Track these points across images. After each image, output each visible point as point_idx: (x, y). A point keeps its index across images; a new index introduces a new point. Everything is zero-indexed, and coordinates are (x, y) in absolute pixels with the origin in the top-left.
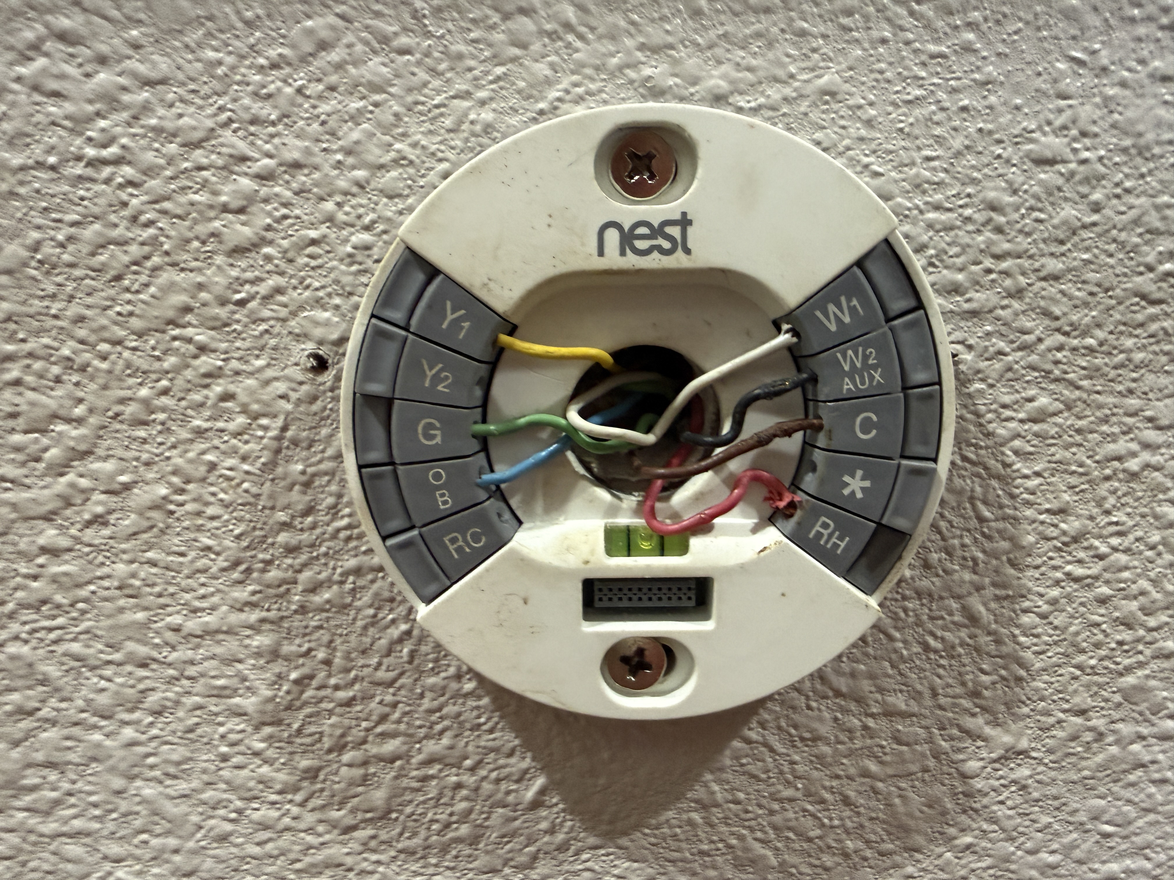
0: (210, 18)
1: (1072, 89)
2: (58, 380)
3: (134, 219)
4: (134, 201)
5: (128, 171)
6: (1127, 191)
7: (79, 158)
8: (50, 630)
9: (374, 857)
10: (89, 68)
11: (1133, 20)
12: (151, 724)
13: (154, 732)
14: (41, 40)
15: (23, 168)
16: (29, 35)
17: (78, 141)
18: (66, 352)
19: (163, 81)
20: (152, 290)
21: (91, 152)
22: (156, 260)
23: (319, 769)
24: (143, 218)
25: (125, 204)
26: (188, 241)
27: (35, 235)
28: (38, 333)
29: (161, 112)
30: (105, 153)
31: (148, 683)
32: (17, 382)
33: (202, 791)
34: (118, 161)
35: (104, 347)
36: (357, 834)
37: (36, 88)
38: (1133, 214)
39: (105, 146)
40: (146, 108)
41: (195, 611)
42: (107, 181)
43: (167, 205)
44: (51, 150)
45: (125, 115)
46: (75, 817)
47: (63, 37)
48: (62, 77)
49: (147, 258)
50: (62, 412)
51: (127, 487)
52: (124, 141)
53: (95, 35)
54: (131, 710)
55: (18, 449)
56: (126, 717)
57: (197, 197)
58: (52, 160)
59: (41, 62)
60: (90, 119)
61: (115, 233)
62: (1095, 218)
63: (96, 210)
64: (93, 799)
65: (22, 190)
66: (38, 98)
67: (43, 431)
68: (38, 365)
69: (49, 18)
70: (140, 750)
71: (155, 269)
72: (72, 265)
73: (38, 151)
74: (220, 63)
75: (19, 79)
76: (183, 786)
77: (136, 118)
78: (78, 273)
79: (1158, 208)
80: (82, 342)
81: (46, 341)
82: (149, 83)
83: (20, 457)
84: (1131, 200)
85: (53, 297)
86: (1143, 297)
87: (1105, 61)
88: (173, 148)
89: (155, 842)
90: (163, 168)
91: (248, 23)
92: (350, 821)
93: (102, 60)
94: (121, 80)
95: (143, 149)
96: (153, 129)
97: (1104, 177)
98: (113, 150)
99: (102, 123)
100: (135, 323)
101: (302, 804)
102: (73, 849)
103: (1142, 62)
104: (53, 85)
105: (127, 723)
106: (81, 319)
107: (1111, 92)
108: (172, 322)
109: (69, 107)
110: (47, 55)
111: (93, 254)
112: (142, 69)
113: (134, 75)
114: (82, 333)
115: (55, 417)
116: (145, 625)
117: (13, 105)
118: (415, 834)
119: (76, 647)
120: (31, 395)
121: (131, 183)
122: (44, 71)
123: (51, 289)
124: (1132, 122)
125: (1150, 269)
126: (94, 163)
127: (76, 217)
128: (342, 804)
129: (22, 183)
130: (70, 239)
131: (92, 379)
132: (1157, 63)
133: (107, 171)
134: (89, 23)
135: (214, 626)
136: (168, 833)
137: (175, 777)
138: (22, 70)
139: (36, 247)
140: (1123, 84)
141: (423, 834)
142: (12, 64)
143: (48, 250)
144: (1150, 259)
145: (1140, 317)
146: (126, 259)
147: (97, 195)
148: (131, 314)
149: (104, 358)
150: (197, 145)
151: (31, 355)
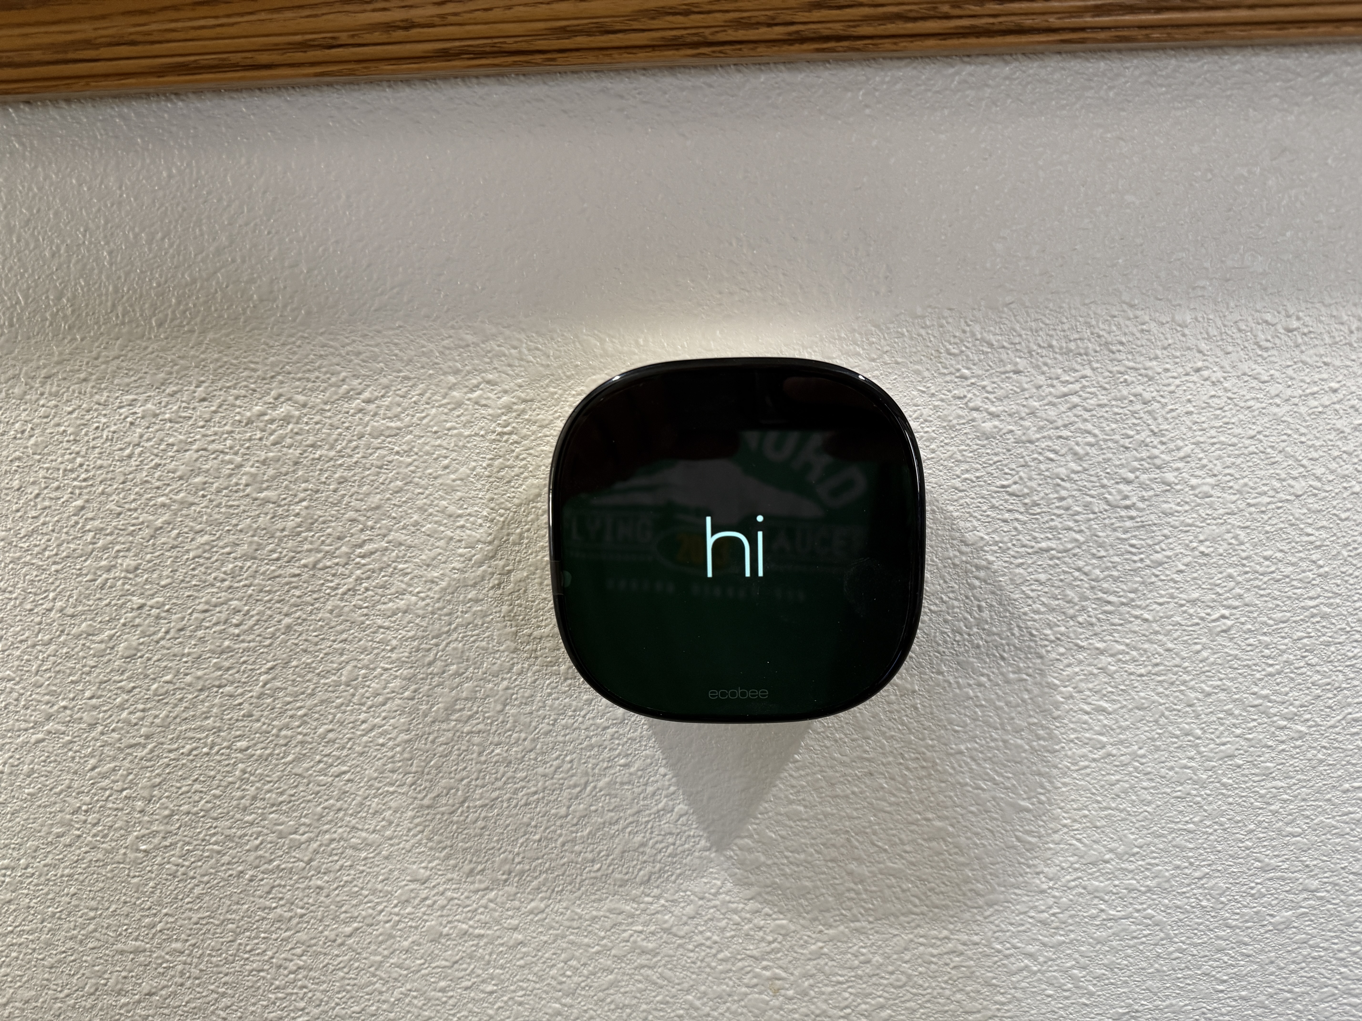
0: (553, 375)
1: (919, 403)
2: (481, 525)
3: (517, 457)
4: (517, 450)
5: (514, 437)
6: (946, 444)
7: (494, 432)
8: (472, 636)
9: (617, 742)
10: (499, 395)
11: (945, 374)
12: (516, 680)
13: (517, 683)
14: (480, 384)
15: (470, 436)
16: (474, 382)
17: (494, 425)
18: (485, 513)
19: (532, 400)
20: (524, 487)
21: (499, 429)
22: (526, 474)
23: (592, 700)
24: (521, 457)
25: (513, 451)
26: (540, 466)
27: (474, 464)
28: (473, 505)
29: (530, 413)
30: (505, 430)
31: (515, 660)
32: (463, 527)
33: (538, 711)
34: (510, 433)
35: (502, 511)
36: (609, 731)
37: (477, 403)
38: (949, 454)
39: (505, 427)
40: (524, 411)
41: (538, 627)
42: (506, 441)
43: (531, 451)
44: (481, 428)
45: (514, 414)
46: (478, 724)
47: (488, 382)
48: (489, 398)
49: (522, 473)
50: (482, 539)
51: (509, 572)
52: (514, 425)
53: (503, 382)
54: (508, 673)
55: (461, 555)
56: (505, 676)
57: (544, 448)
58: (482, 433)
59: (479, 393)
60: (499, 416)
61: (508, 463)
62: (933, 455)
63: (501, 453)
64: (487, 715)
65: (469, 445)
66: (477, 407)
67: (473, 548)
68: (472, 519)
69: (483, 375)
70: (511, 691)
71: (526, 478)
72: (489, 477)
73: (476, 429)
74: (556, 393)
75: (469, 399)
76: (528, 709)
77: (519, 415)
78: (491, 480)
79: (961, 451)
80: (492, 509)
81: (476, 508)
82: (525, 401)
83: (462, 559)
84: (949, 448)
85: (480, 489)
86: (956, 489)
87: (933, 391)
88: (534, 428)
89: (515, 735)
90: (530, 436)
91: (569, 377)
92: (606, 724)
93: (506, 392)
94: (513, 400)
95: (522, 428)
96: (527, 420)
97: (935, 438)
98: (509, 428)
99: (504, 418)
100: (516, 501)
101: (584, 717)
102: (476, 739)
103: (949, 391)
104: (484, 402)
105: (505, 679)
106: (492, 499)
107: (936, 403)
108: (533, 501)
109: (490, 411)
110: (482, 389)
111: (498, 472)
112: (523, 395)
113: (519, 398)
114: (492, 505)
115: (479, 541)
116: (516, 633)
117: (466, 410)
118: (635, 731)
119: (484, 643)
120: (468, 532)
121: (516, 442)
122: (480, 397)
123: (480, 486)
124: (946, 416)
125: (959, 477)
126: (501, 434)
127: (491, 456)
128: (602, 716)
129: (468, 442)
130: (489, 465)
131: (496, 524)
132: (956, 392)
133: (506, 437)
134: (500, 377)
135: (546, 634)
136: (521, 731)
137: (526, 704)
138: (470, 395)
139: (474, 469)
140: (942, 400)
141: (639, 731)
142: (466, 393)
143: (478, 470)
144: (958, 473)
145: (955, 497)
146: (513, 474)
147: (501, 447)
148: (514, 497)
149: (502, 516)
150: (545, 426)
151: (469, 515)
